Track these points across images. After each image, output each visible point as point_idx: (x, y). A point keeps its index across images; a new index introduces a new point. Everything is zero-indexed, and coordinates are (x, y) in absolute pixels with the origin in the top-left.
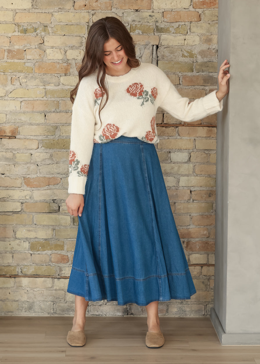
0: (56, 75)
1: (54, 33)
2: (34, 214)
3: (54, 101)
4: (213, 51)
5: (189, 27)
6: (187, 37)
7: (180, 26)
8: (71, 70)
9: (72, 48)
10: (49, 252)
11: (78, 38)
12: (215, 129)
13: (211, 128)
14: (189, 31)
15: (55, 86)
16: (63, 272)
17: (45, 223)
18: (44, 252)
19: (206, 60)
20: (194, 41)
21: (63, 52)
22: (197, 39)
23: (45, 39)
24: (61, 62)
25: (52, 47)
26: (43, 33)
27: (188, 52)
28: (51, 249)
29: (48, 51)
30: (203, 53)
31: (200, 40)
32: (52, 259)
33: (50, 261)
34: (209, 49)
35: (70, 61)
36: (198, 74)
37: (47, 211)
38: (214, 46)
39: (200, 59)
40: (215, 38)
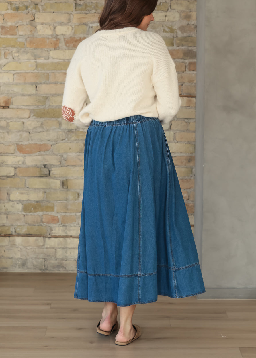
0: (46, 49)
1: (44, 10)
2: (26, 178)
3: (44, 74)
4: (193, 27)
5: (170, 5)
6: (168, 14)
7: (161, 4)
8: (60, 45)
9: (61, 24)
10: (41, 213)
11: (67, 15)
12: (194, 99)
13: (190, 98)
14: (169, 8)
15: (45, 59)
16: (54, 232)
17: (37, 186)
18: (36, 214)
19: (185, 35)
20: (174, 18)
21: (53, 28)
22: (177, 15)
23: (36, 16)
24: (50, 37)
25: (42, 24)
26: (34, 11)
27: (168, 28)
28: (42, 210)
29: (39, 27)
30: (182, 29)
31: (180, 17)
32: (44, 220)
33: (42, 221)
34: (188, 24)
35: (59, 37)
36: (178, 48)
37: (38, 175)
38: (193, 22)
39: (180, 34)
40: (194, 14)
